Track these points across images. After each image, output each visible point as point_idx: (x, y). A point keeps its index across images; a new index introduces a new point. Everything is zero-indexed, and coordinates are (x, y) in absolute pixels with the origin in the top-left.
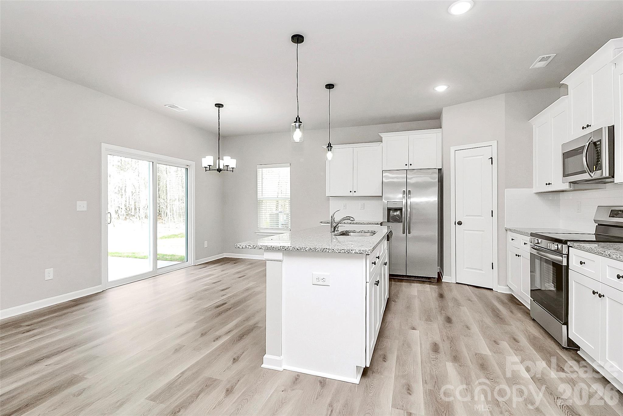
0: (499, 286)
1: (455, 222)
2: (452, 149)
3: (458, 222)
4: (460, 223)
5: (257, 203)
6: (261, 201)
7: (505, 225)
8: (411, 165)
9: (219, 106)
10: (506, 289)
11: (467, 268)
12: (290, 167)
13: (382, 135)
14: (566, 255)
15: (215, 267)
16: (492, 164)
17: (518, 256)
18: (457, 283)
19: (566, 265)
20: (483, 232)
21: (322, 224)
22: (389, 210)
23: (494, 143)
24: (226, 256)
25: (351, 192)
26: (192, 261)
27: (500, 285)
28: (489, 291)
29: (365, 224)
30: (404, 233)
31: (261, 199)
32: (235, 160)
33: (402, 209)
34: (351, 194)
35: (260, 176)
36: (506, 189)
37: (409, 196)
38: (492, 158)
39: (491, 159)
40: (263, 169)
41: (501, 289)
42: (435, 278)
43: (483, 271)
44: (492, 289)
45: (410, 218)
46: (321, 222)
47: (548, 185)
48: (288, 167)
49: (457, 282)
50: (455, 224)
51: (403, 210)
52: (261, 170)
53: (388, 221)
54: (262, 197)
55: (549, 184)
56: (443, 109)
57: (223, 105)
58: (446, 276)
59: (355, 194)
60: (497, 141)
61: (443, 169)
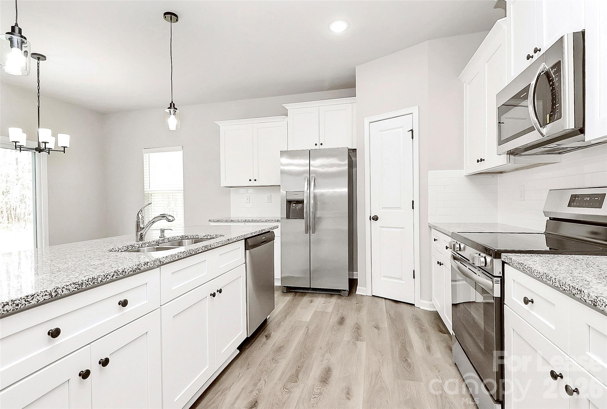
0: (422, 301)
1: (370, 216)
2: (367, 121)
3: (373, 217)
4: (376, 218)
6: (150, 195)
8: (321, 144)
9: (38, 57)
10: (430, 304)
11: (384, 276)
12: (181, 151)
13: (287, 106)
14: (499, 279)
16: (413, 138)
17: (440, 265)
19: (500, 296)
20: (402, 229)
21: (212, 224)
22: (289, 202)
23: (415, 110)
25: (250, 180)
27: (423, 299)
28: (409, 307)
29: (263, 221)
30: (307, 233)
31: (150, 192)
32: (69, 136)
33: (303, 201)
34: (251, 183)
35: (147, 163)
36: (429, 172)
37: (313, 183)
38: (412, 131)
39: (411, 131)
40: (150, 154)
41: (424, 305)
42: (345, 290)
43: (402, 280)
44: (414, 305)
46: (211, 221)
47: (479, 162)
48: (179, 151)
49: (373, 295)
50: (370, 220)
51: (305, 202)
52: (147, 155)
53: (288, 217)
54: (150, 190)
55: (481, 160)
58: (361, 286)
59: (256, 183)
60: (419, 106)
61: (356, 149)
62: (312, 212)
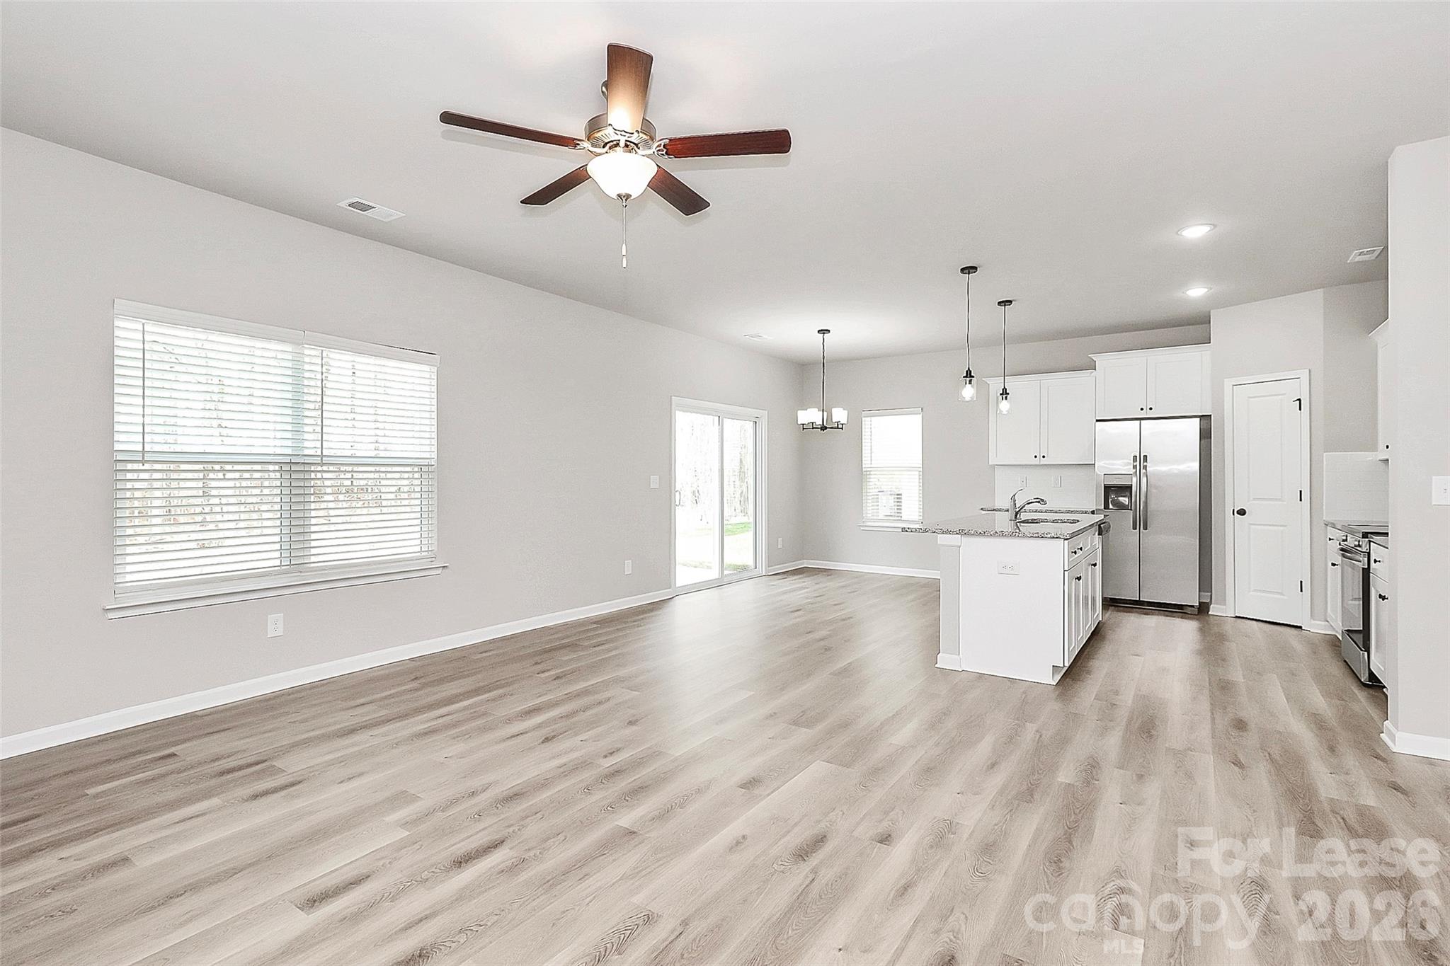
0: (1313, 622)
1: (1234, 510)
2: (1228, 383)
3: (1239, 510)
4: (1242, 512)
5: (861, 475)
6: (869, 472)
7: (1324, 516)
8: (1150, 409)
9: (823, 332)
10: (1325, 626)
11: (1255, 590)
12: (921, 416)
13: (1095, 357)
15: (800, 578)
16: (1300, 409)
17: (1334, 566)
18: (1237, 617)
20: (1283, 528)
21: (984, 512)
22: (1108, 489)
23: (1304, 374)
24: (807, 564)
25: (1036, 457)
26: (762, 569)
27: (1314, 620)
28: (1293, 630)
30: (1135, 528)
31: (869, 469)
33: (1131, 487)
34: (1036, 461)
35: (867, 430)
36: (1325, 454)
37: (1145, 464)
38: (1299, 400)
39: (1298, 402)
40: (873, 417)
41: (1316, 627)
42: (1193, 606)
43: (1284, 595)
44: (1300, 627)
45: (1146, 503)
46: (982, 509)
48: (917, 414)
49: (1236, 614)
50: (1234, 514)
51: (1134, 489)
52: (869, 419)
53: (1106, 507)
54: (869, 466)
56: (1211, 314)
57: (829, 331)
58: (1217, 604)
59: (1044, 461)
60: (1309, 370)
61: (1210, 416)
62: (1144, 502)
